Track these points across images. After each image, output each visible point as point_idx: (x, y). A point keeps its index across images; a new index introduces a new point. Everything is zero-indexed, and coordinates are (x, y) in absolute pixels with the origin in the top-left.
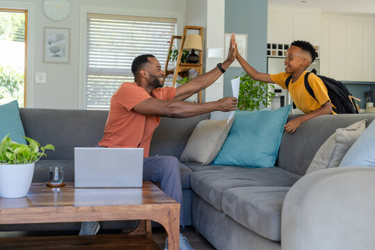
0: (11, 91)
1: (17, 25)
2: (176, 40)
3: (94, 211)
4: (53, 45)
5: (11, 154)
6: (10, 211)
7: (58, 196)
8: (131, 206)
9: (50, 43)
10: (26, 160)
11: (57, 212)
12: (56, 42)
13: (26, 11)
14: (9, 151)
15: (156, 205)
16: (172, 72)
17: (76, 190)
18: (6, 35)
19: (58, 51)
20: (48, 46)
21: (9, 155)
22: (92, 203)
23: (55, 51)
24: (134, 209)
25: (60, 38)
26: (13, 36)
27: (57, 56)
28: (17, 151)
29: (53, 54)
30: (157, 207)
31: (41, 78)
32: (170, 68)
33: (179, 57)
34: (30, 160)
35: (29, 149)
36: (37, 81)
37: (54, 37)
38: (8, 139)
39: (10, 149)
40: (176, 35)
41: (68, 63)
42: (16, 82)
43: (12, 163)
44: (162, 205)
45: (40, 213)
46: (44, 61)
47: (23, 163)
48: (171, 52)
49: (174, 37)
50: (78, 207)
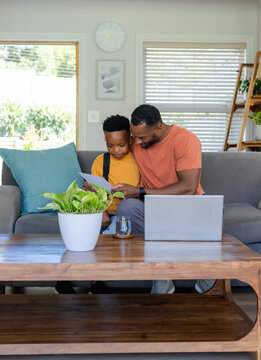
0: (57, 132)
1: (60, 60)
2: (245, 69)
3: (172, 268)
4: (106, 79)
5: (78, 203)
6: (80, 266)
7: (126, 250)
8: (214, 264)
9: (103, 78)
10: (94, 210)
11: (131, 269)
12: (109, 76)
13: (77, 43)
14: (75, 199)
15: (244, 262)
16: (242, 106)
17: (146, 243)
18: (48, 71)
19: (113, 86)
20: (101, 81)
21: (76, 204)
22: (170, 259)
23: (108, 86)
24: (218, 266)
25: (114, 71)
26: (56, 72)
27: (111, 91)
28: (85, 199)
29: (106, 90)
30: (245, 264)
31: (93, 117)
32: (239, 101)
33: (251, 88)
34: (98, 209)
35: (97, 197)
36: (90, 120)
37: (107, 71)
38: (74, 186)
39: (77, 197)
40: (245, 62)
41: (123, 99)
42: (61, 122)
43: (80, 212)
44: (251, 263)
45: (113, 270)
46: (97, 98)
47: (90, 212)
48: (240, 82)
49: (243, 65)
50: (154, 264)
